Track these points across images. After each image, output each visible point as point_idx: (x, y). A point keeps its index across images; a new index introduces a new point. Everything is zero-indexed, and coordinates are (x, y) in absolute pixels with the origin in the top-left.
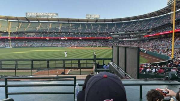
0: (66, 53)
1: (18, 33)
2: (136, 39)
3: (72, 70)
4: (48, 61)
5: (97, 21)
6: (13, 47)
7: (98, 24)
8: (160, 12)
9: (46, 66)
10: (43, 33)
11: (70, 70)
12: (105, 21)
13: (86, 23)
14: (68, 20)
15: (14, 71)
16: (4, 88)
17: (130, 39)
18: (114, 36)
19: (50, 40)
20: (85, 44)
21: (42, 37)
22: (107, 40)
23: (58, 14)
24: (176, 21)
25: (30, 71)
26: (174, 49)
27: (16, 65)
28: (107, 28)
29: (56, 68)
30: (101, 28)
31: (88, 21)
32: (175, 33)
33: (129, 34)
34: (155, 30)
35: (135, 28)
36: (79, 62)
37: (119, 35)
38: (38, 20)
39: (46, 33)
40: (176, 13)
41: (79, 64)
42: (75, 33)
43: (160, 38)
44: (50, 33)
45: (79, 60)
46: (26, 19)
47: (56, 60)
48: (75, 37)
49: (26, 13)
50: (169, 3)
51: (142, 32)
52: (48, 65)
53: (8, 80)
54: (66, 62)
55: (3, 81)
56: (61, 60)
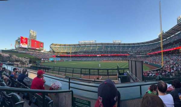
0: (100, 65)
1: (75, 53)
2: (143, 56)
3: (103, 76)
4: (90, 69)
5: (120, 44)
6: (72, 61)
7: (120, 46)
8: (155, 41)
9: (88, 73)
10: (87, 52)
11: (102, 76)
12: (124, 44)
13: (113, 45)
14: (102, 44)
15: (72, 74)
16: (68, 83)
17: (140, 56)
18: (130, 54)
19: (91, 57)
20: (112, 59)
21: (87, 55)
22: (126, 56)
23: (96, 41)
24: (163, 46)
25: (80, 75)
26: (163, 61)
27: (73, 71)
28: (126, 48)
29: (94, 75)
30: (122, 49)
31: (114, 44)
32: (163, 52)
33: (139, 53)
34: (153, 50)
35: (142, 49)
36: (108, 71)
37: (133, 53)
38: (85, 45)
39: (89, 52)
40: (163, 41)
41: (108, 73)
42: (106, 52)
43: (156, 55)
44: (91, 52)
45: (108, 70)
46: (79, 45)
47: (94, 69)
48: (106, 55)
49: (79, 42)
50: (159, 36)
51: (146, 51)
52: (90, 72)
53: (70, 79)
54: (100, 71)
55: (68, 79)
56: (97, 69)
